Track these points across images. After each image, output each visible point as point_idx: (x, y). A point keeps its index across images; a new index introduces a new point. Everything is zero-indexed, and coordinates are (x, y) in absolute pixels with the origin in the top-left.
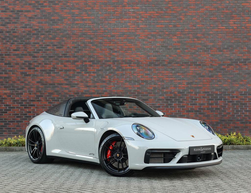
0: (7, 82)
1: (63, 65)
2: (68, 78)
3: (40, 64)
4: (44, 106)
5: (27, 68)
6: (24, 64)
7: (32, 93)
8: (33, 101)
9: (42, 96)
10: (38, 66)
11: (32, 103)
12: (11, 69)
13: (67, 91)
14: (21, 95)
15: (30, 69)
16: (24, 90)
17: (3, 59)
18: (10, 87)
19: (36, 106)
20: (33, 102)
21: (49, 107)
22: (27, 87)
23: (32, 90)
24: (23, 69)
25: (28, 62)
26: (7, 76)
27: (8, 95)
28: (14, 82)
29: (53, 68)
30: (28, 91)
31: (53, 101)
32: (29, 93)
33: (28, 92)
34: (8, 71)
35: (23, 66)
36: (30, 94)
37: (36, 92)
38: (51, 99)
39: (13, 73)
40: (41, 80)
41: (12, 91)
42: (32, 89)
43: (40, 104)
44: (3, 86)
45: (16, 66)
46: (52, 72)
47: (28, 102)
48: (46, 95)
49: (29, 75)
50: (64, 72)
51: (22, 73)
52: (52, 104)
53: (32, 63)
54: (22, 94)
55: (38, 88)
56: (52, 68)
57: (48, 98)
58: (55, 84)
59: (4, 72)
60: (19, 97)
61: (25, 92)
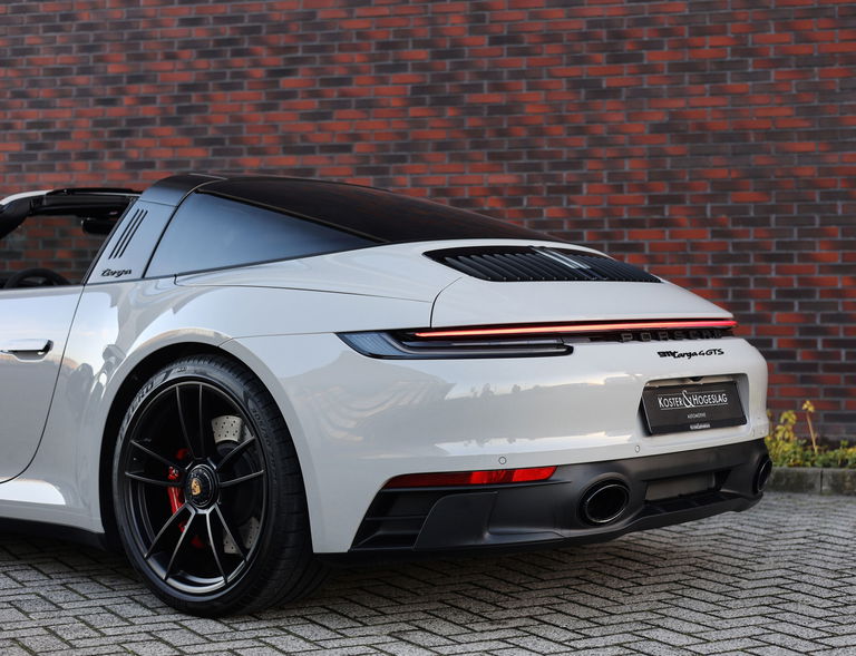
0: (501, 133)
1: (789, 36)
2: (816, 103)
3: (666, 32)
4: (688, 249)
5: (602, 57)
6: (584, 36)
7: (625, 183)
8: (630, 223)
9: (679, 200)
10: (658, 46)
11: (630, 238)
12: (523, 63)
13: (808, 171)
14: (572, 197)
15: (617, 58)
16: (585, 171)
17: (484, 16)
18: (518, 156)
19: (647, 252)
20: (635, 230)
21: (713, 256)
22: (604, 152)
23: (627, 169)
24: (580, 60)
25: (608, 24)
26: (499, 98)
27: (506, 196)
28: (539, 132)
29: (734, 52)
30: (609, 174)
31: (736, 223)
32: (611, 183)
33: (605, 181)
34: (505, 75)
35: (583, 48)
36: (619, 189)
37: (646, 179)
38: (724, 216)
39: (531, 87)
40: (673, 115)
41: (525, 174)
42: (627, 166)
43: (668, 240)
44: (485, 151)
45: (550, 50)
46: (729, 73)
47: (607, 229)
48: (701, 192)
49: (613, 93)
50: (793, 69)
51: (576, 84)
52: (729, 241)
53: (625, 28)
54: (574, 189)
55: (656, 156)
56: (729, 49)
57: (712, 208)
58: (745, 137)
59: (485, 82)
60: (561, 204)
61: (591, 179)
